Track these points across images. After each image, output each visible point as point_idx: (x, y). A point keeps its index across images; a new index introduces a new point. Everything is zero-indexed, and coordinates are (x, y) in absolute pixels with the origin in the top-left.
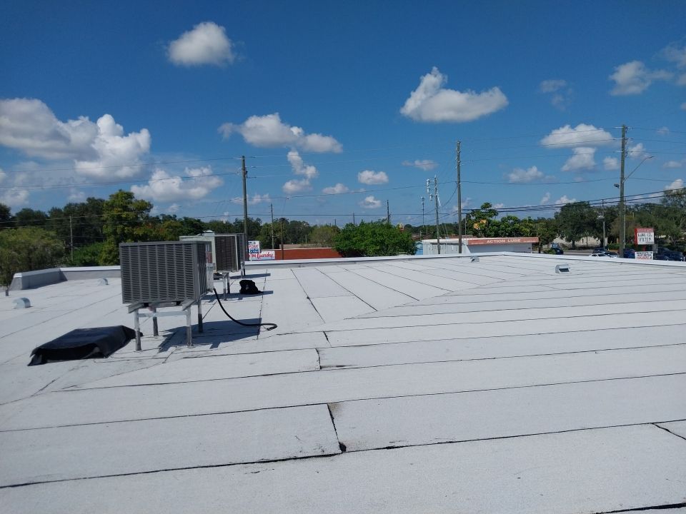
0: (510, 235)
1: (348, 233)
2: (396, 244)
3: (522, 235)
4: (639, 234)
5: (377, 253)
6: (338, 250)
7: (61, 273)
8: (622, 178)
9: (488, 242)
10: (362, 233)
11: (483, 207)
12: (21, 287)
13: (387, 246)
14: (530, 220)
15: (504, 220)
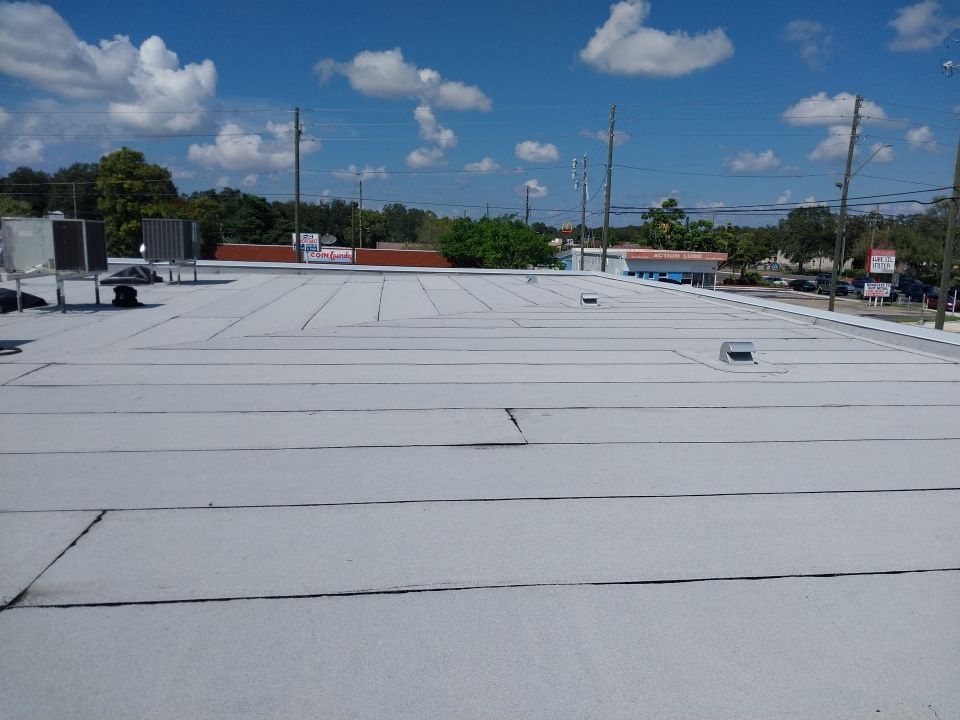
0: (699, 248)
1: (461, 232)
2: (525, 252)
3: (715, 250)
4: (874, 257)
5: (500, 263)
6: (446, 255)
8: (848, 175)
9: (656, 256)
10: (481, 232)
11: (665, 206)
13: (513, 254)
14: (730, 228)
15: (692, 226)
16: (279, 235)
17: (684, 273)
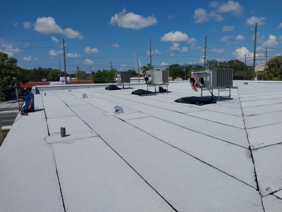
6: (94, 81)
7: (36, 87)
8: (205, 55)
11: (148, 65)
12: (35, 93)
16: (29, 79)
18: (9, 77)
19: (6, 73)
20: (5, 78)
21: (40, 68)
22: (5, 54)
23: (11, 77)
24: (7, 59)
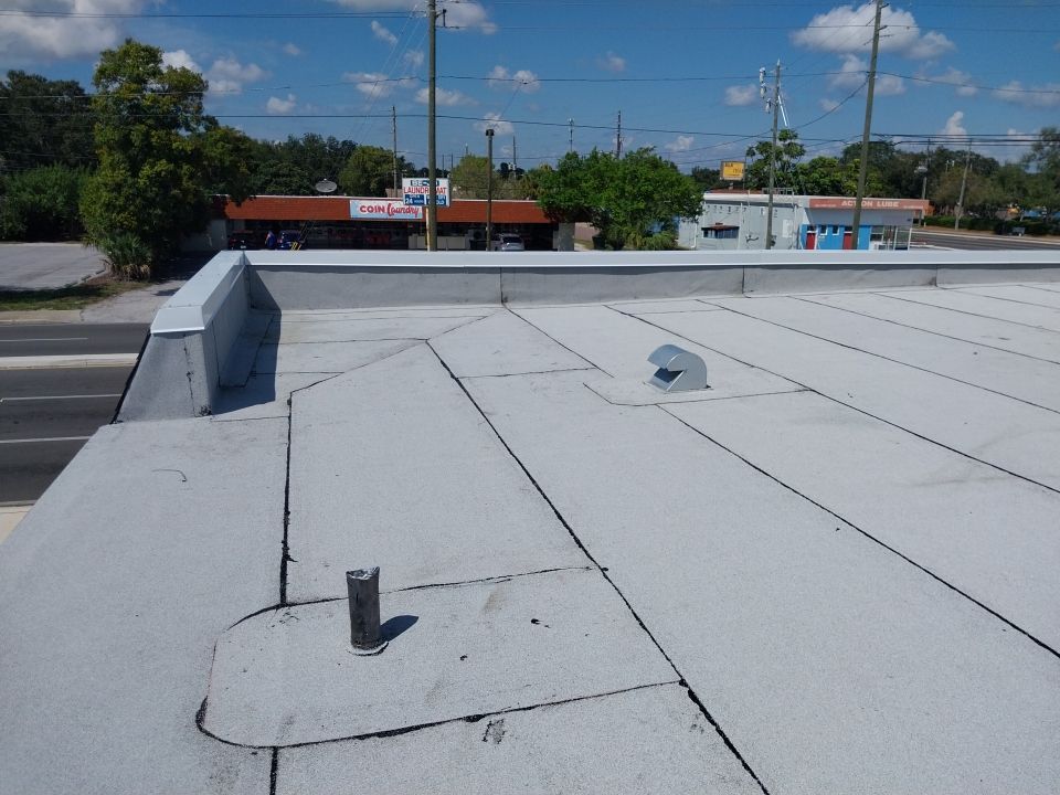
9: (844, 203)
15: (814, 165)
16: (267, 183)
17: (875, 227)
18: (163, 166)
19: (149, 146)
20: (146, 170)
21: (313, 136)
22: (146, 50)
23: (172, 166)
24: (156, 73)
